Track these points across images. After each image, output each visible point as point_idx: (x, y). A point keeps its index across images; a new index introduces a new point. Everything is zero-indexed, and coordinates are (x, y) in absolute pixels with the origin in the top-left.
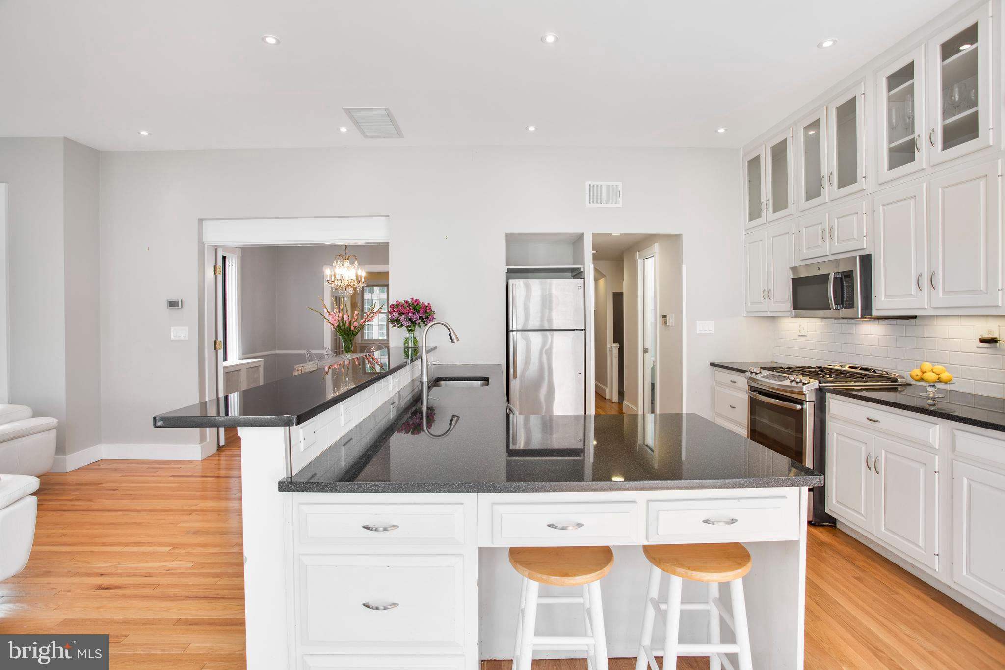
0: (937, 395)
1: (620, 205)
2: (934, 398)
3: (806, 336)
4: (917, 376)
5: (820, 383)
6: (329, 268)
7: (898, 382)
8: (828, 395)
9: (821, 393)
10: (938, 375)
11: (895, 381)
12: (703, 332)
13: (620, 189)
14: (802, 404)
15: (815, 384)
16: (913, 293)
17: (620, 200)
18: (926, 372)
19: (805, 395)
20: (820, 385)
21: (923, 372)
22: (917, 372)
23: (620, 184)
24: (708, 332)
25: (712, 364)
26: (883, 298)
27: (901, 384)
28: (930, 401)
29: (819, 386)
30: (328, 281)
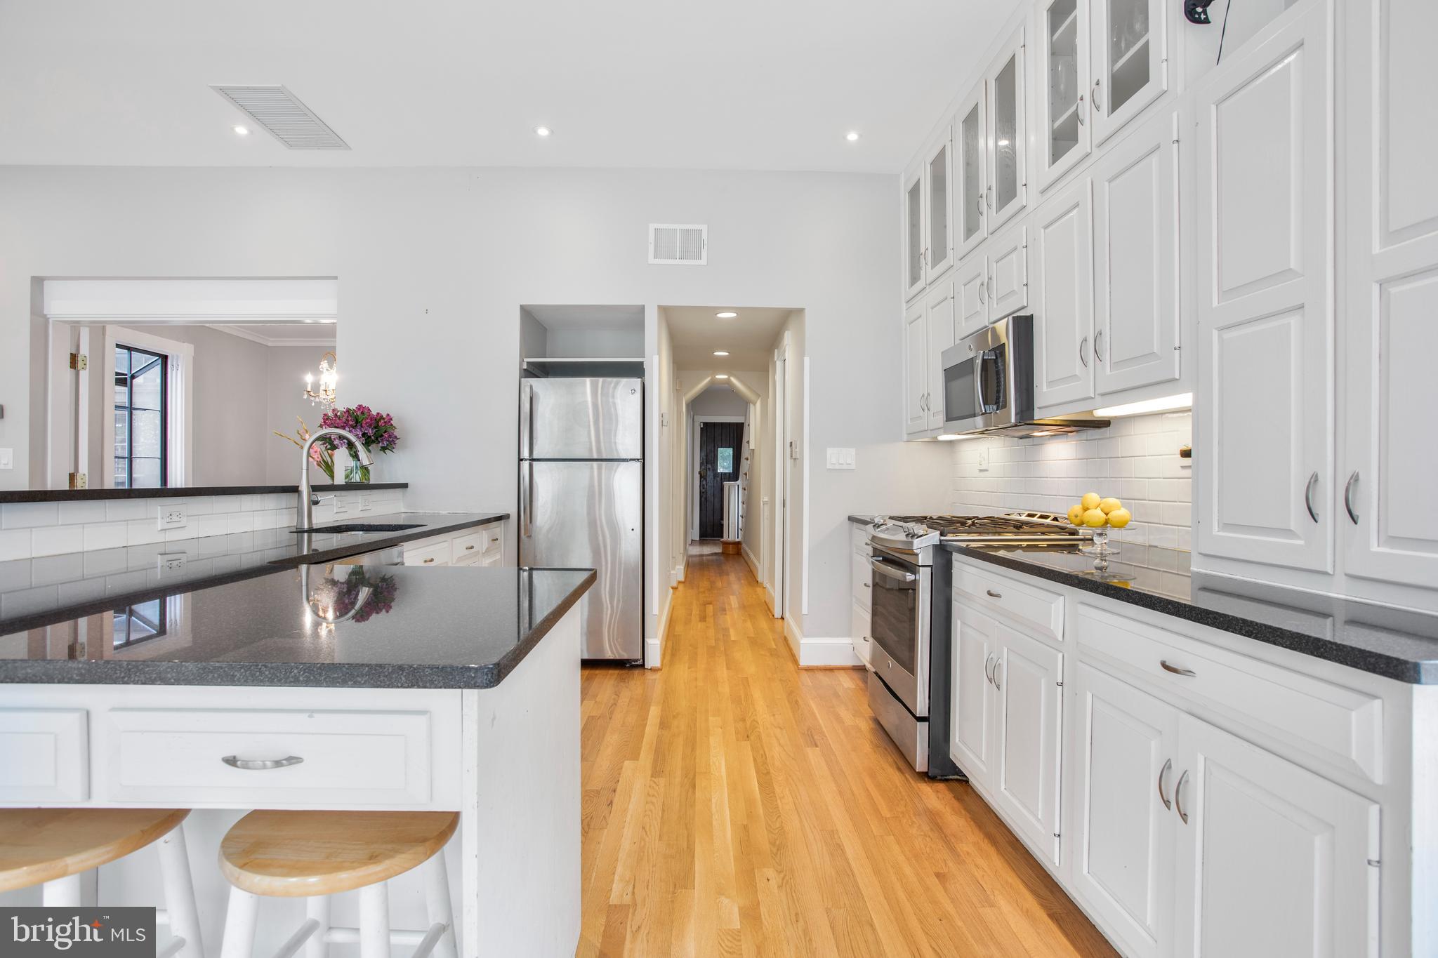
0: (1109, 550)
1: (703, 261)
2: (1103, 556)
3: (987, 470)
4: (1076, 516)
5: (942, 534)
6: (311, 373)
7: (1078, 535)
8: (956, 556)
9: (943, 553)
10: (1107, 514)
11: (1073, 533)
12: (837, 467)
13: (704, 236)
14: (914, 572)
15: (934, 537)
16: (1077, 373)
17: (704, 253)
18: (1088, 509)
19: (917, 555)
20: (942, 538)
21: (1086, 509)
22: (1077, 508)
23: (704, 228)
24: (845, 467)
25: (851, 519)
26: (1045, 389)
27: (1082, 537)
28: (1097, 562)
29: (941, 541)
30: (309, 392)
